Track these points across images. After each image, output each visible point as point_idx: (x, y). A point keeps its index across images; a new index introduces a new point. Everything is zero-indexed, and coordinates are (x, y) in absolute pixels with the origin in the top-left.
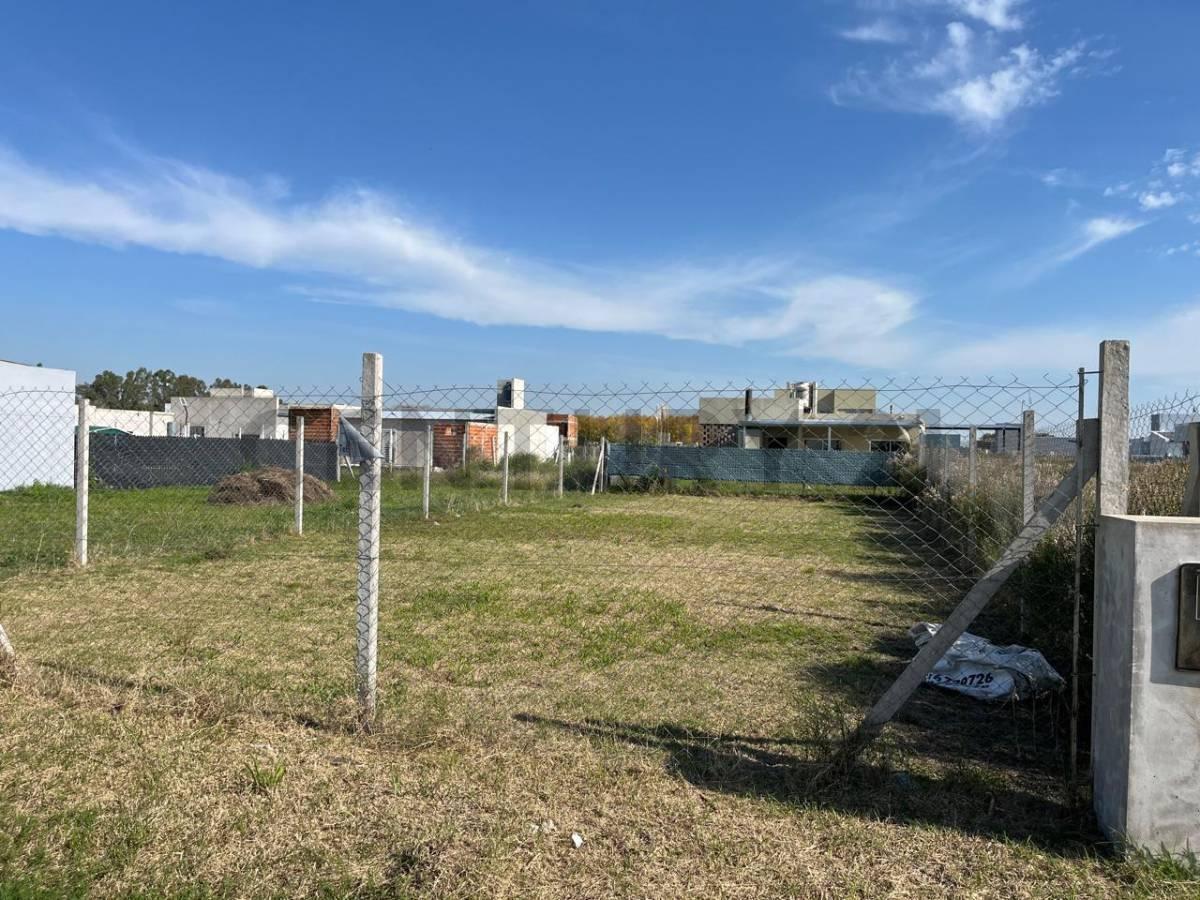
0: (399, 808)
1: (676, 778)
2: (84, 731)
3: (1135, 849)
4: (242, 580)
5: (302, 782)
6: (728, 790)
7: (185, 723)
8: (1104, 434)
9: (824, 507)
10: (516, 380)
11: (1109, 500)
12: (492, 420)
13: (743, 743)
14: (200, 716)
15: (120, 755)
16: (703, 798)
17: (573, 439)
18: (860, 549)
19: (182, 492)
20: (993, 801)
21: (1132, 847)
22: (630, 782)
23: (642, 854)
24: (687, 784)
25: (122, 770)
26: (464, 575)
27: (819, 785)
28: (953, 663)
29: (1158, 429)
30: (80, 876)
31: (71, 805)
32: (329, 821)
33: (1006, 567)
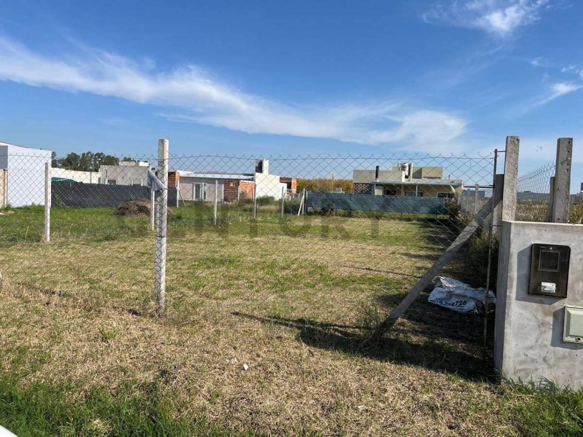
0: (167, 351)
1: (298, 341)
2: (30, 313)
3: (506, 380)
4: (121, 250)
5: (125, 338)
6: (321, 347)
7: (77, 311)
8: (505, 182)
9: (411, 223)
10: (264, 160)
11: (506, 214)
12: (252, 180)
13: (337, 328)
14: (84, 308)
15: (45, 324)
16: (309, 350)
17: (294, 190)
18: (422, 244)
19: (101, 210)
20: (445, 355)
21: (505, 379)
22: (277, 342)
23: (275, 373)
24: (303, 344)
25: (44, 330)
26: (226, 251)
27: (365, 347)
28: (449, 295)
30: (17, 375)
31: (18, 344)
32: (133, 355)
33: (456, 246)
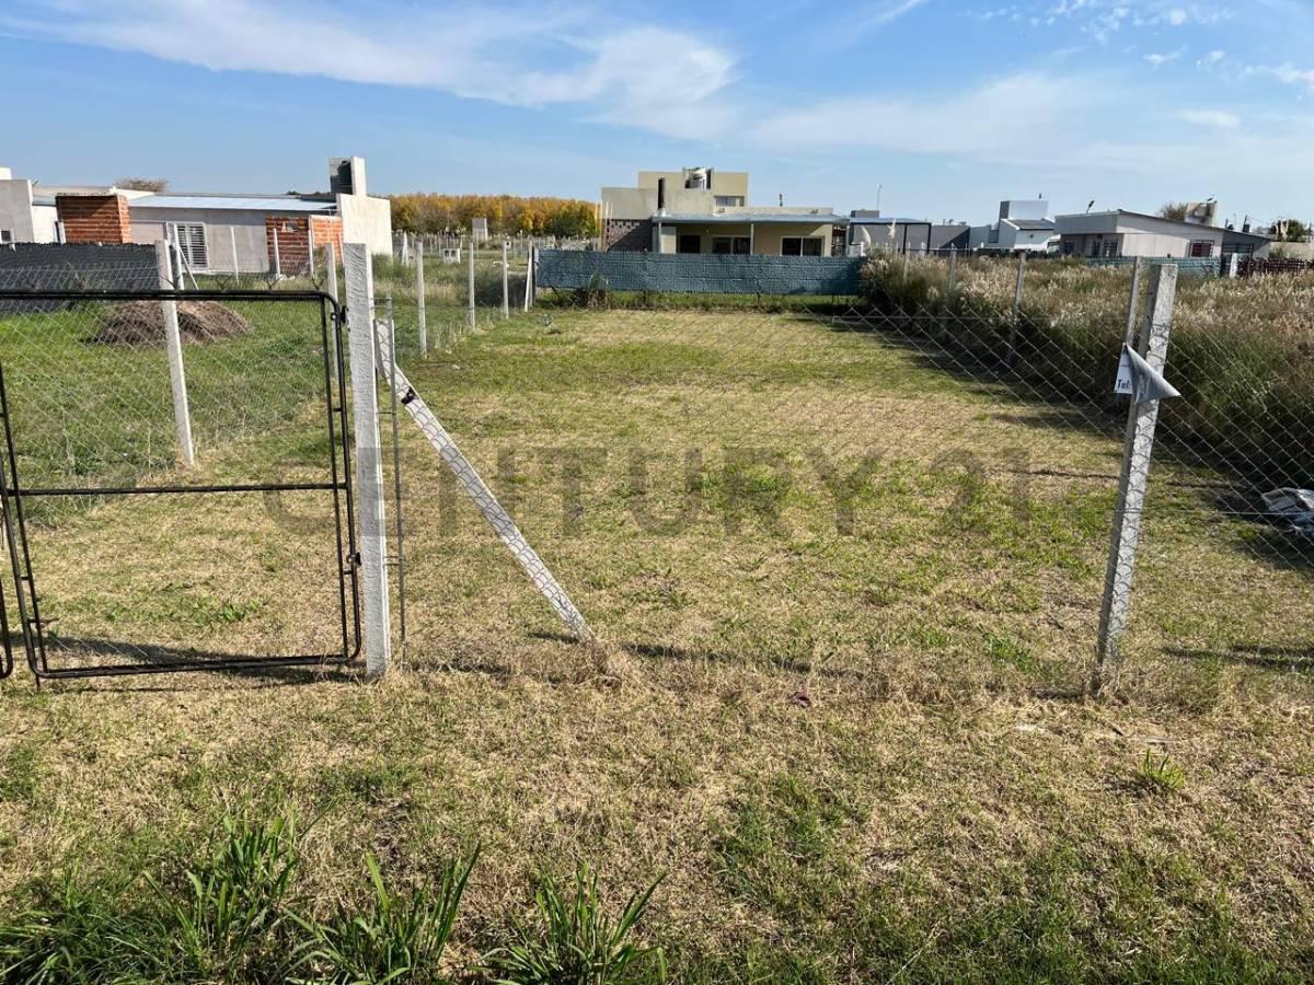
10: (355, 159)
12: (333, 211)
29: (1006, 217)
